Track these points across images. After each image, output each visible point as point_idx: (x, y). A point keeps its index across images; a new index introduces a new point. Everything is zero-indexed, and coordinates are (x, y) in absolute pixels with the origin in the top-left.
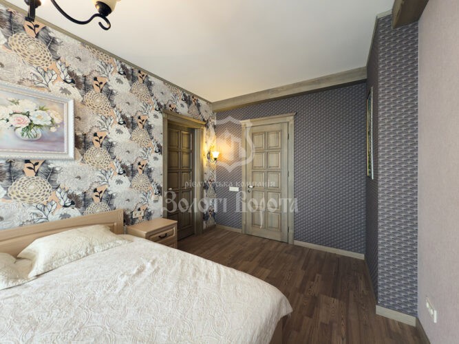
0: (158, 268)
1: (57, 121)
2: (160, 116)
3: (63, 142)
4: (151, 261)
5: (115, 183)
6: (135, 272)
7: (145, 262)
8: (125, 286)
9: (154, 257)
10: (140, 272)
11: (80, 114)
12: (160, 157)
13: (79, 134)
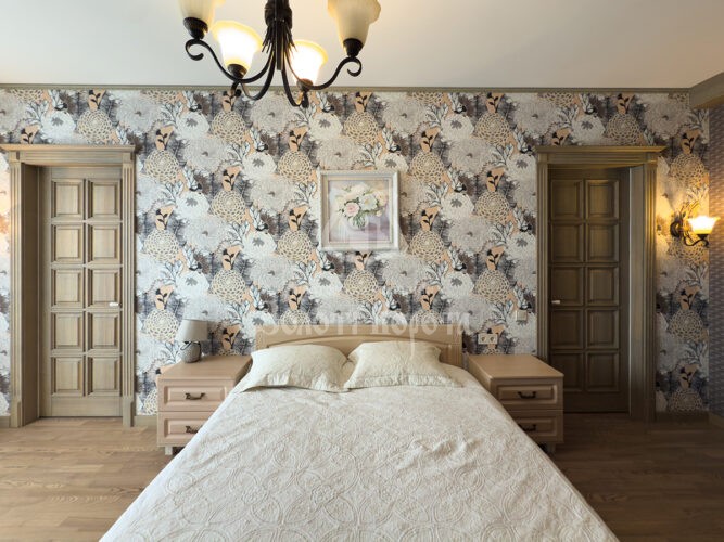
0: (474, 465)
1: (382, 203)
2: (531, 161)
3: (388, 228)
4: (470, 441)
5: (450, 284)
6: (435, 447)
7: (459, 437)
8: (411, 466)
9: (479, 436)
10: (443, 452)
11: (406, 189)
12: (532, 240)
13: (405, 215)
